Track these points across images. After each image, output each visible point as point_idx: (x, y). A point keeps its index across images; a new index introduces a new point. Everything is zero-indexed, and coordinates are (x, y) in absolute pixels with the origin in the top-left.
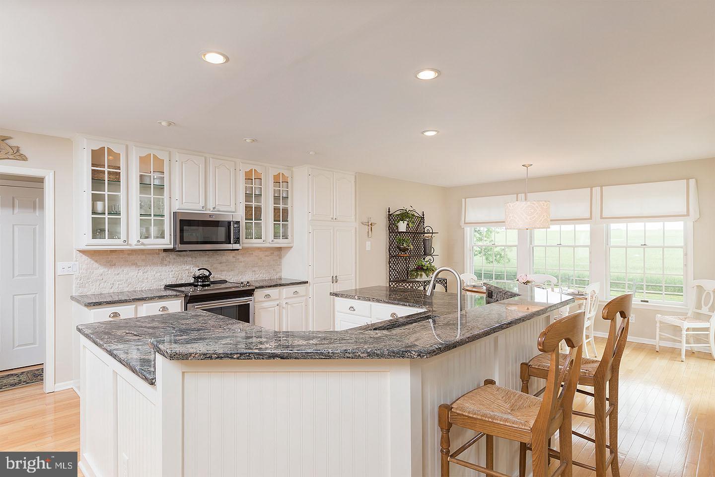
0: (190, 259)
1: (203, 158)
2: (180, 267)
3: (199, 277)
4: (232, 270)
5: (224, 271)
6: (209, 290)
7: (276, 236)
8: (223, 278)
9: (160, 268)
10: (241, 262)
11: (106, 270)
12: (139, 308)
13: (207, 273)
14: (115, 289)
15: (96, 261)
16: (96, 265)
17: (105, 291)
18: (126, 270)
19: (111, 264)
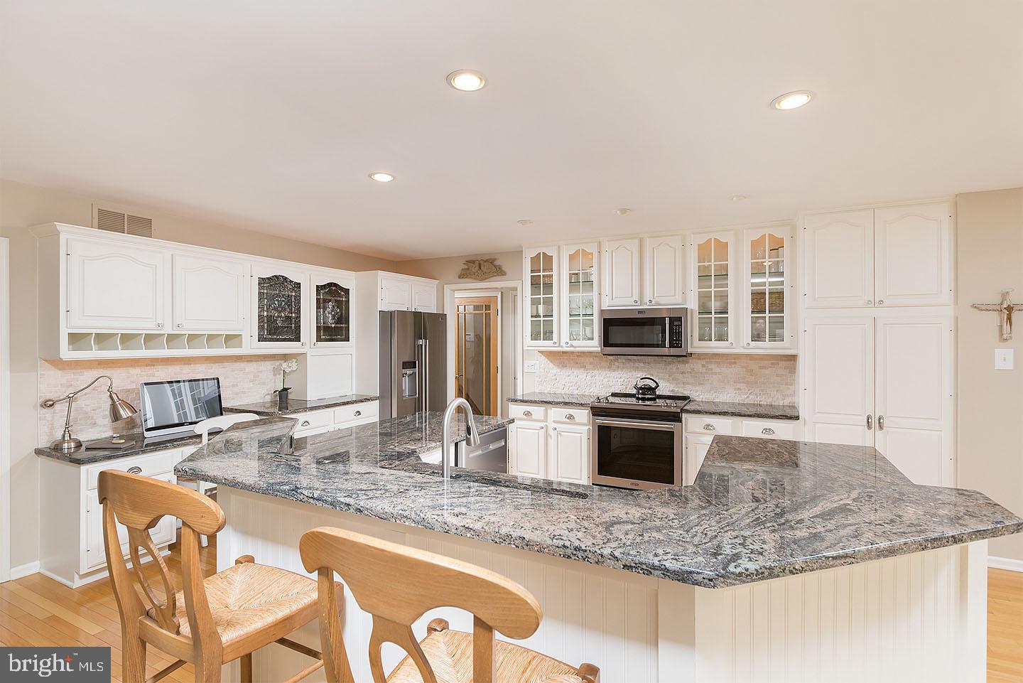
0: (642, 365)
1: (636, 241)
2: (630, 374)
3: (641, 388)
4: (700, 384)
5: (688, 384)
6: (649, 406)
7: (757, 337)
8: (686, 393)
9: (609, 373)
10: (715, 374)
11: (559, 371)
12: (549, 411)
13: (653, 385)
14: (566, 391)
15: (551, 362)
16: (551, 365)
17: (559, 391)
18: (576, 372)
19: (563, 365)
